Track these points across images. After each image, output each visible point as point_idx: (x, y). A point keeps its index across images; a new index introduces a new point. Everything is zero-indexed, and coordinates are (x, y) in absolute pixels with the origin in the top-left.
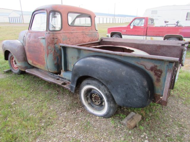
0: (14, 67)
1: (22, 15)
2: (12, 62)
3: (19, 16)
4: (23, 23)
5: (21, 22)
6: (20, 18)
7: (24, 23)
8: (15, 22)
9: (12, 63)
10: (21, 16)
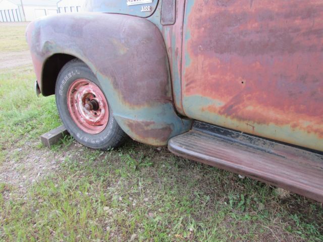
0: (81, 123)
1: (22, 5)
2: (73, 102)
3: (17, 7)
4: (23, 20)
5: (20, 20)
6: (18, 11)
7: (25, 21)
8: (9, 20)
9: (72, 106)
10: (21, 8)
